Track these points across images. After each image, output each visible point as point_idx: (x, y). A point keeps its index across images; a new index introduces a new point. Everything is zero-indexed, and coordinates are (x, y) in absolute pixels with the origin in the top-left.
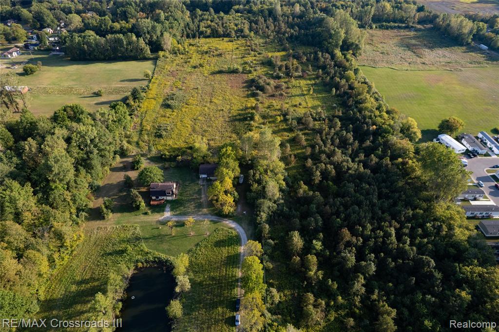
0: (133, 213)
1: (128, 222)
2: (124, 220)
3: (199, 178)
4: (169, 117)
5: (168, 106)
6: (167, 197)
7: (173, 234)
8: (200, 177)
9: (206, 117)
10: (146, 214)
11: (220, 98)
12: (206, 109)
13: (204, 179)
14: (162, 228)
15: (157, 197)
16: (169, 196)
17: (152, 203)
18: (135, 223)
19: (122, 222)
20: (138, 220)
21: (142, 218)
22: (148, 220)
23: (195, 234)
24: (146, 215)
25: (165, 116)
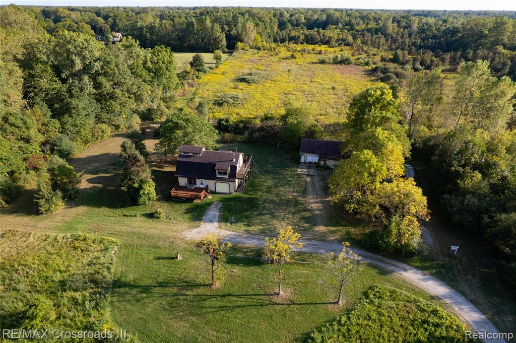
0: (119, 211)
1: (96, 230)
2: (86, 223)
3: (297, 162)
4: (242, 89)
5: (243, 80)
6: (218, 184)
7: (217, 284)
8: (302, 160)
9: (306, 93)
10: (151, 216)
11: (326, 79)
12: (305, 86)
13: (310, 165)
14: (185, 261)
15: (192, 182)
16: (222, 180)
17: (174, 192)
18: (111, 234)
19: (79, 226)
20: (124, 229)
21: (137, 224)
22: (153, 231)
23: (296, 298)
24: (150, 220)
25: (236, 88)
